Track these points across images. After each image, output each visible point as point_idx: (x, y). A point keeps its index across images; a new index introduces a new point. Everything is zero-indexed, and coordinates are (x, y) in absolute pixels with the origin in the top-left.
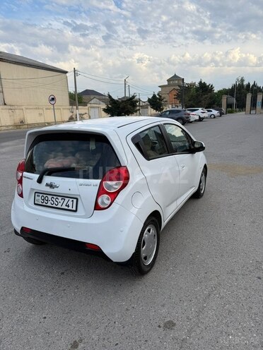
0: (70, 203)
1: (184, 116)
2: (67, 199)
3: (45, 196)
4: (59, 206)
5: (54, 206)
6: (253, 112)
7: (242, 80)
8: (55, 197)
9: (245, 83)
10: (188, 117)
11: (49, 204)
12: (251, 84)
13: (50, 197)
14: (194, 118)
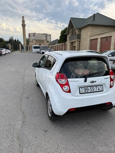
0: (100, 88)
2: (98, 87)
3: (86, 88)
4: (95, 91)
5: (92, 91)
6: (23, 51)
7: (12, 38)
8: (92, 87)
11: (89, 91)
12: (17, 40)
13: (89, 88)
14: (3, 53)
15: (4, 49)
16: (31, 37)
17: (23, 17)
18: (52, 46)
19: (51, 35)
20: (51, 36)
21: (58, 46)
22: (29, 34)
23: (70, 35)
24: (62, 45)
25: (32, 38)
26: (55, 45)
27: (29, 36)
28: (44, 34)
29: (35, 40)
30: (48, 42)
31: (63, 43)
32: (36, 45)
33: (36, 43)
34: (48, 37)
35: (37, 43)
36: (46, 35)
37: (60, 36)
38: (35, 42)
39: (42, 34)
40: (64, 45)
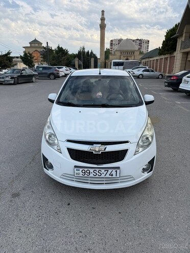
1: (55, 72)
7: (84, 49)
9: (86, 51)
10: (58, 73)
12: (90, 52)
14: (62, 74)
15: (64, 67)
16: (113, 47)
17: (103, 12)
18: (147, 60)
19: (148, 41)
20: (148, 43)
21: (157, 60)
22: (112, 41)
23: (183, 39)
24: (166, 59)
25: (115, 47)
26: (152, 59)
27: (111, 44)
28: (137, 40)
29: (119, 51)
30: (141, 53)
31: (168, 54)
32: (120, 59)
33: (120, 57)
34: (144, 45)
35: (122, 57)
36: (140, 42)
37: (164, 41)
38: (119, 54)
39: (134, 41)
40: (169, 59)
